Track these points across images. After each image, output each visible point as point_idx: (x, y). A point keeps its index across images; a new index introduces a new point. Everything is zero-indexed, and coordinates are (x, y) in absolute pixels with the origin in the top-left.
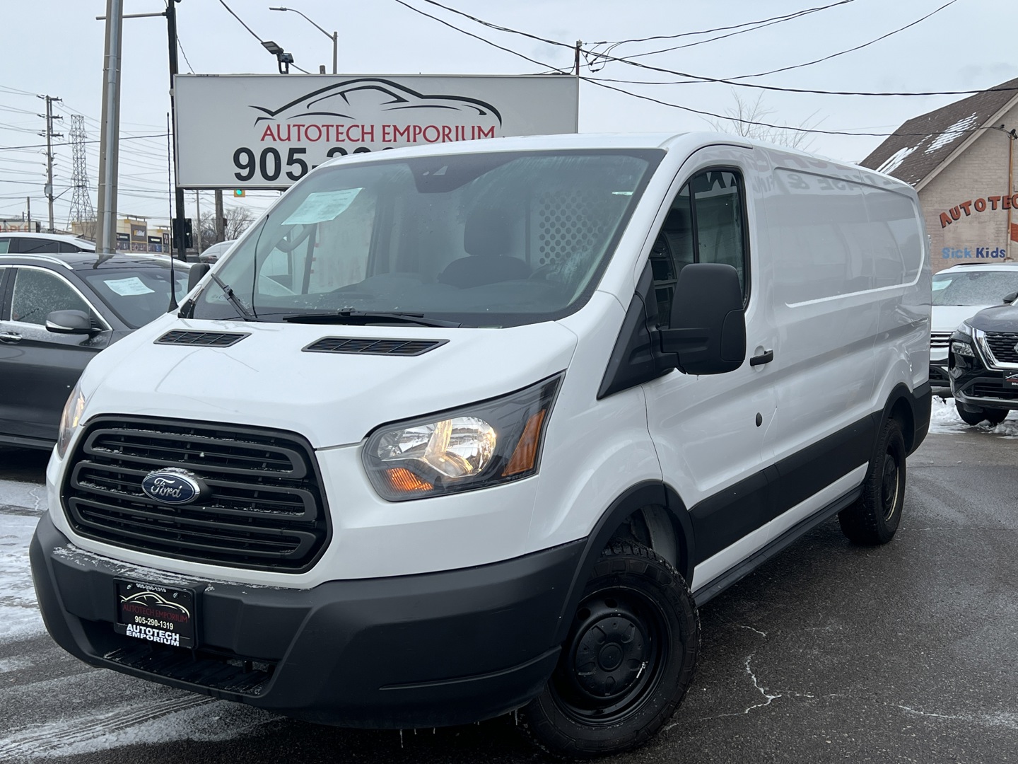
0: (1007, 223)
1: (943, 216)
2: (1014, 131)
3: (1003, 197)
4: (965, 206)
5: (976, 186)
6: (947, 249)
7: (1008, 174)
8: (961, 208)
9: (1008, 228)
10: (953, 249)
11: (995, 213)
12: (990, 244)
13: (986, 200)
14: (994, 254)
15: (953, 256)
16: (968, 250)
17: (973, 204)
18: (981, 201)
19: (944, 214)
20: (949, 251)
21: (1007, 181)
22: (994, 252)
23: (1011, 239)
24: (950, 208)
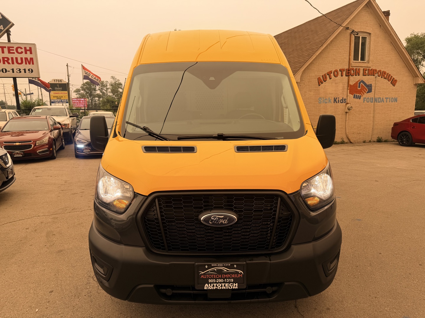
0: (347, 84)
1: (319, 79)
2: (353, 32)
3: (346, 69)
4: (329, 74)
5: (334, 62)
6: (320, 98)
7: (348, 56)
8: (327, 75)
9: (348, 87)
10: (323, 98)
11: (342, 78)
12: (340, 96)
13: (339, 70)
14: (342, 101)
15: (323, 103)
16: (330, 99)
17: (333, 72)
18: (336, 71)
19: (320, 77)
20: (321, 100)
21: (348, 60)
22: (341, 100)
23: (349, 93)
24: (323, 74)
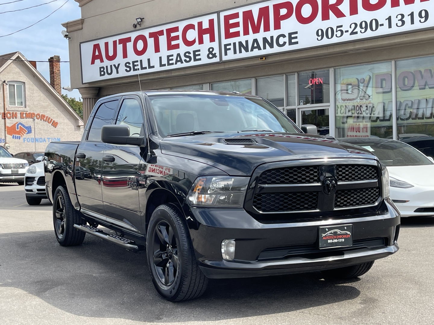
0: (4, 126)
2: (5, 81)
3: (2, 113)
7: (3, 102)
21: (3, 105)
23: (7, 134)
